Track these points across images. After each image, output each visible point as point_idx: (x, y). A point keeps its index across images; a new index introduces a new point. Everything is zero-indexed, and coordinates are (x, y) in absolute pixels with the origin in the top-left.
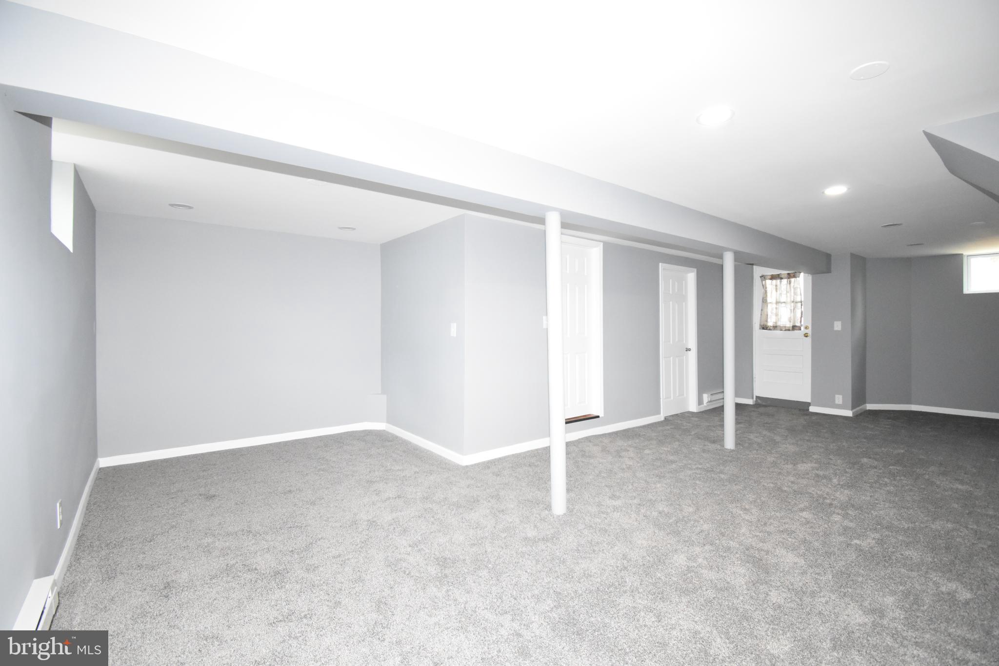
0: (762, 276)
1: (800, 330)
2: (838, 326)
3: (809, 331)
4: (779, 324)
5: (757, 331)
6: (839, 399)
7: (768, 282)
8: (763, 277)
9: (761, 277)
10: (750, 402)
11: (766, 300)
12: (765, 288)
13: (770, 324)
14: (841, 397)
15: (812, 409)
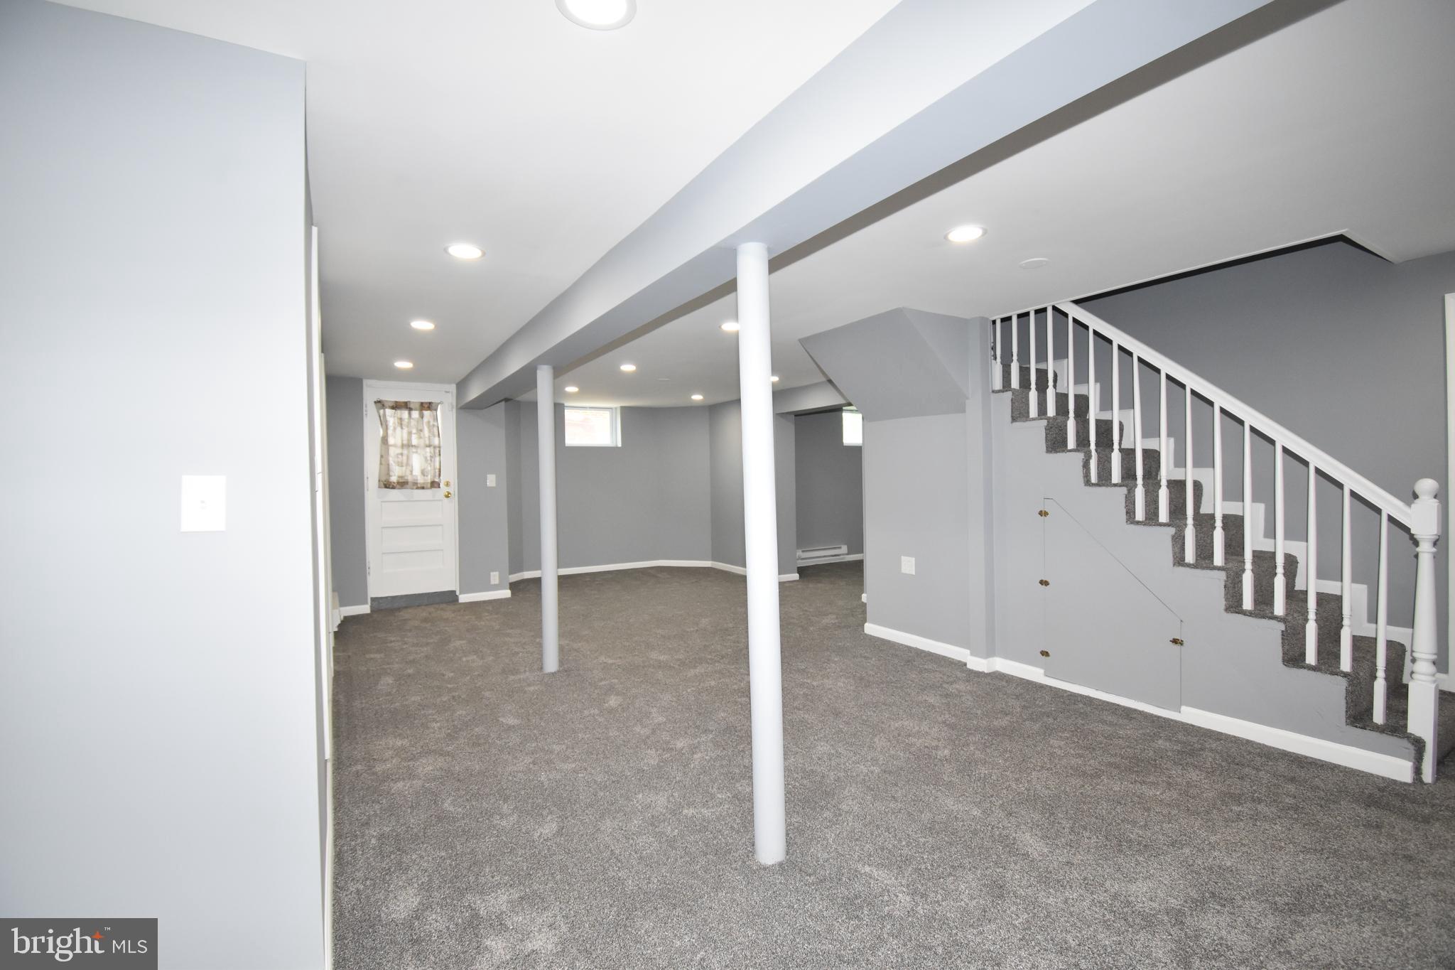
0: (379, 402)
1: (439, 487)
2: (491, 480)
3: (453, 489)
4: (410, 478)
5: (372, 492)
6: (495, 578)
7: (389, 412)
8: (380, 404)
9: (375, 402)
10: (365, 609)
11: (387, 440)
12: (384, 423)
13: (394, 479)
14: (497, 573)
15: (464, 598)
